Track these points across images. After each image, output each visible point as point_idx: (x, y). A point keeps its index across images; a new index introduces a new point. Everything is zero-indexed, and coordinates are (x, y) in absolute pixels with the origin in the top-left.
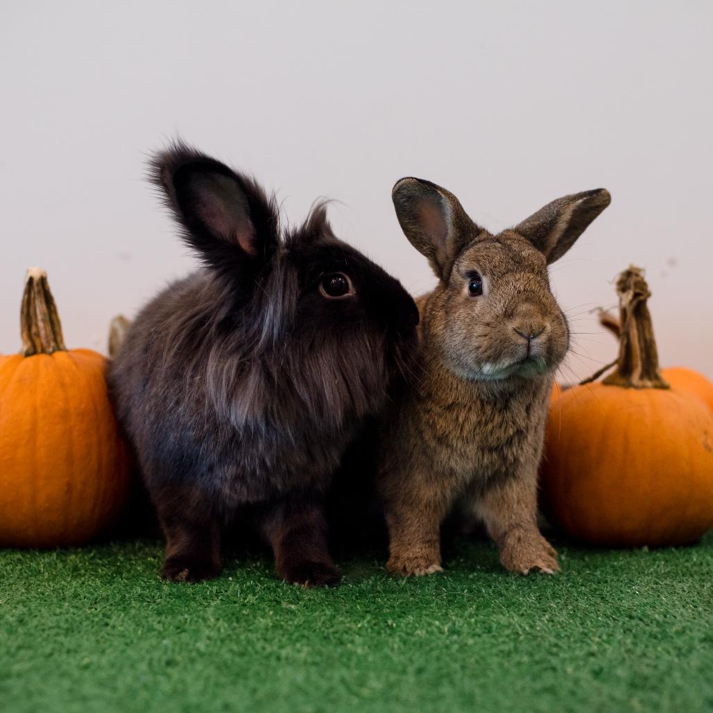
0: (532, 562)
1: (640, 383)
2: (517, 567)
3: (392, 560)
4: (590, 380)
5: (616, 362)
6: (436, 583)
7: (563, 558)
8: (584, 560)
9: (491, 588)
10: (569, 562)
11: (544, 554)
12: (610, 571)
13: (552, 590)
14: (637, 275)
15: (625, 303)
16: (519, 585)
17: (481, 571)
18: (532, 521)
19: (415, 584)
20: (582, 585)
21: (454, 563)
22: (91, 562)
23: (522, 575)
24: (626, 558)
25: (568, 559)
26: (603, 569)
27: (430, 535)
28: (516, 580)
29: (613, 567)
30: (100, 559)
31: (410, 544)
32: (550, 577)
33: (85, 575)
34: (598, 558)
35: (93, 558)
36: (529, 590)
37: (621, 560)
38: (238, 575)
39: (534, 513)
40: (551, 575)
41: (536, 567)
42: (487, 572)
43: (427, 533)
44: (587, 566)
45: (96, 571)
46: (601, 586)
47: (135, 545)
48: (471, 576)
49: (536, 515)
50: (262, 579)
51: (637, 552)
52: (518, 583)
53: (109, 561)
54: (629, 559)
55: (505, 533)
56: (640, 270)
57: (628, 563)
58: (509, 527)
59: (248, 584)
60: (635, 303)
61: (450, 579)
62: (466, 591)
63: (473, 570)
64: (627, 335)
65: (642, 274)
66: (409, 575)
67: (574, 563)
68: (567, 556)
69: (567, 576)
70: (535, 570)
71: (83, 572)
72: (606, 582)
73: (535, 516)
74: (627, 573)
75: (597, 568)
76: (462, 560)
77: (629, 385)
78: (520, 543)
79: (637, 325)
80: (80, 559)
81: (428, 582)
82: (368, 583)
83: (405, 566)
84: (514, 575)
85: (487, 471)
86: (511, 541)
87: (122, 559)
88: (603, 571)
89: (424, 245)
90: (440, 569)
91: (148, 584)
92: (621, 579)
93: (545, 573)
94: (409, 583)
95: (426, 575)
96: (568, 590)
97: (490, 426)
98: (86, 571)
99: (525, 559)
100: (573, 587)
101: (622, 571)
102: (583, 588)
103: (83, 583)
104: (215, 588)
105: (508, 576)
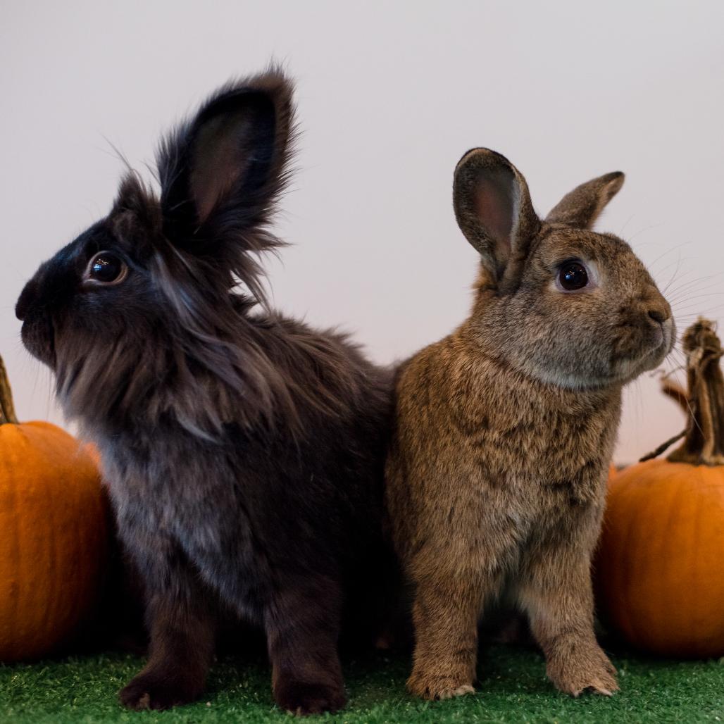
0: (586, 681)
1: (713, 460)
2: (567, 686)
3: (413, 678)
4: (652, 456)
5: (683, 434)
6: (466, 708)
7: (623, 673)
8: (649, 676)
9: (534, 713)
10: (630, 678)
11: (603, 671)
12: (682, 689)
13: (611, 715)
14: (708, 329)
15: (694, 362)
16: (570, 710)
17: (523, 691)
18: (589, 623)
19: (440, 709)
20: (648, 709)
21: (488, 681)
22: (40, 682)
23: (572, 696)
24: (699, 673)
25: (629, 674)
26: (672, 687)
27: (464, 642)
28: (565, 702)
29: (685, 684)
30: (51, 679)
31: (438, 656)
32: (607, 698)
33: (28, 699)
34: (667, 674)
35: (42, 678)
36: (582, 716)
37: (694, 675)
38: (218, 699)
39: (591, 611)
40: (608, 696)
41: (591, 687)
42: (529, 693)
43: (461, 640)
44: (653, 684)
45: (44, 695)
46: (672, 710)
47: (98, 661)
48: (509, 699)
49: (594, 614)
50: (248, 704)
51: (712, 664)
52: (568, 706)
53: (61, 682)
54: (704, 674)
55: (555, 639)
56: (710, 323)
57: (703, 679)
58: (561, 630)
59: (229, 711)
60: (705, 363)
61: (483, 702)
62: (503, 718)
63: (512, 690)
64: (696, 401)
65: (713, 328)
66: (432, 698)
67: (636, 678)
68: (628, 670)
69: (629, 696)
70: (589, 691)
71: (27, 695)
72: (678, 704)
73: (592, 616)
74: (704, 693)
75: (665, 685)
76: (499, 677)
77: (699, 462)
78: (575, 654)
79: (709, 390)
80: (25, 679)
81: (456, 707)
82: (380, 709)
83: (427, 689)
84: (563, 697)
85: (549, 521)
86: (562, 649)
87: (78, 679)
88: (673, 690)
89: (482, 237)
90: (471, 689)
91: (104, 711)
92: (696, 701)
93: (602, 694)
94: (431, 707)
95: (454, 698)
96: (630, 716)
97: (560, 455)
98: (31, 694)
99: (578, 677)
100: (636, 711)
101: (697, 690)
102: (649, 713)
103: (22, 711)
104: (186, 717)
105: (555, 697)
